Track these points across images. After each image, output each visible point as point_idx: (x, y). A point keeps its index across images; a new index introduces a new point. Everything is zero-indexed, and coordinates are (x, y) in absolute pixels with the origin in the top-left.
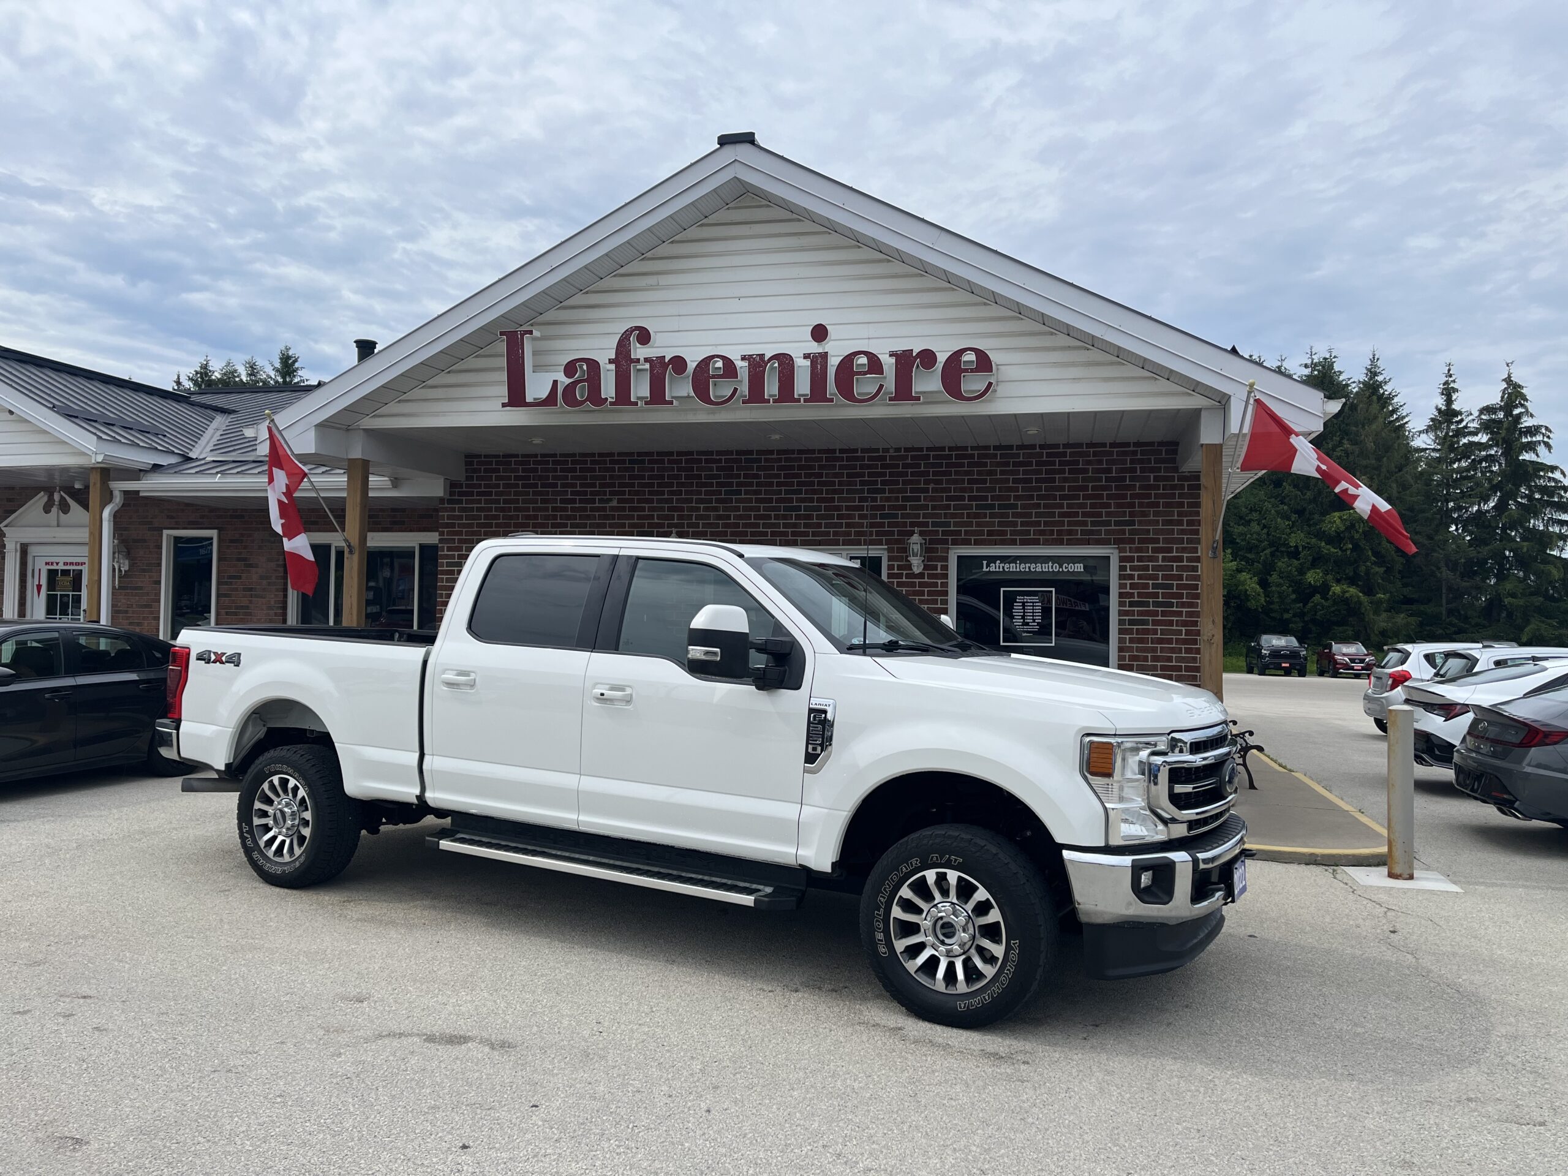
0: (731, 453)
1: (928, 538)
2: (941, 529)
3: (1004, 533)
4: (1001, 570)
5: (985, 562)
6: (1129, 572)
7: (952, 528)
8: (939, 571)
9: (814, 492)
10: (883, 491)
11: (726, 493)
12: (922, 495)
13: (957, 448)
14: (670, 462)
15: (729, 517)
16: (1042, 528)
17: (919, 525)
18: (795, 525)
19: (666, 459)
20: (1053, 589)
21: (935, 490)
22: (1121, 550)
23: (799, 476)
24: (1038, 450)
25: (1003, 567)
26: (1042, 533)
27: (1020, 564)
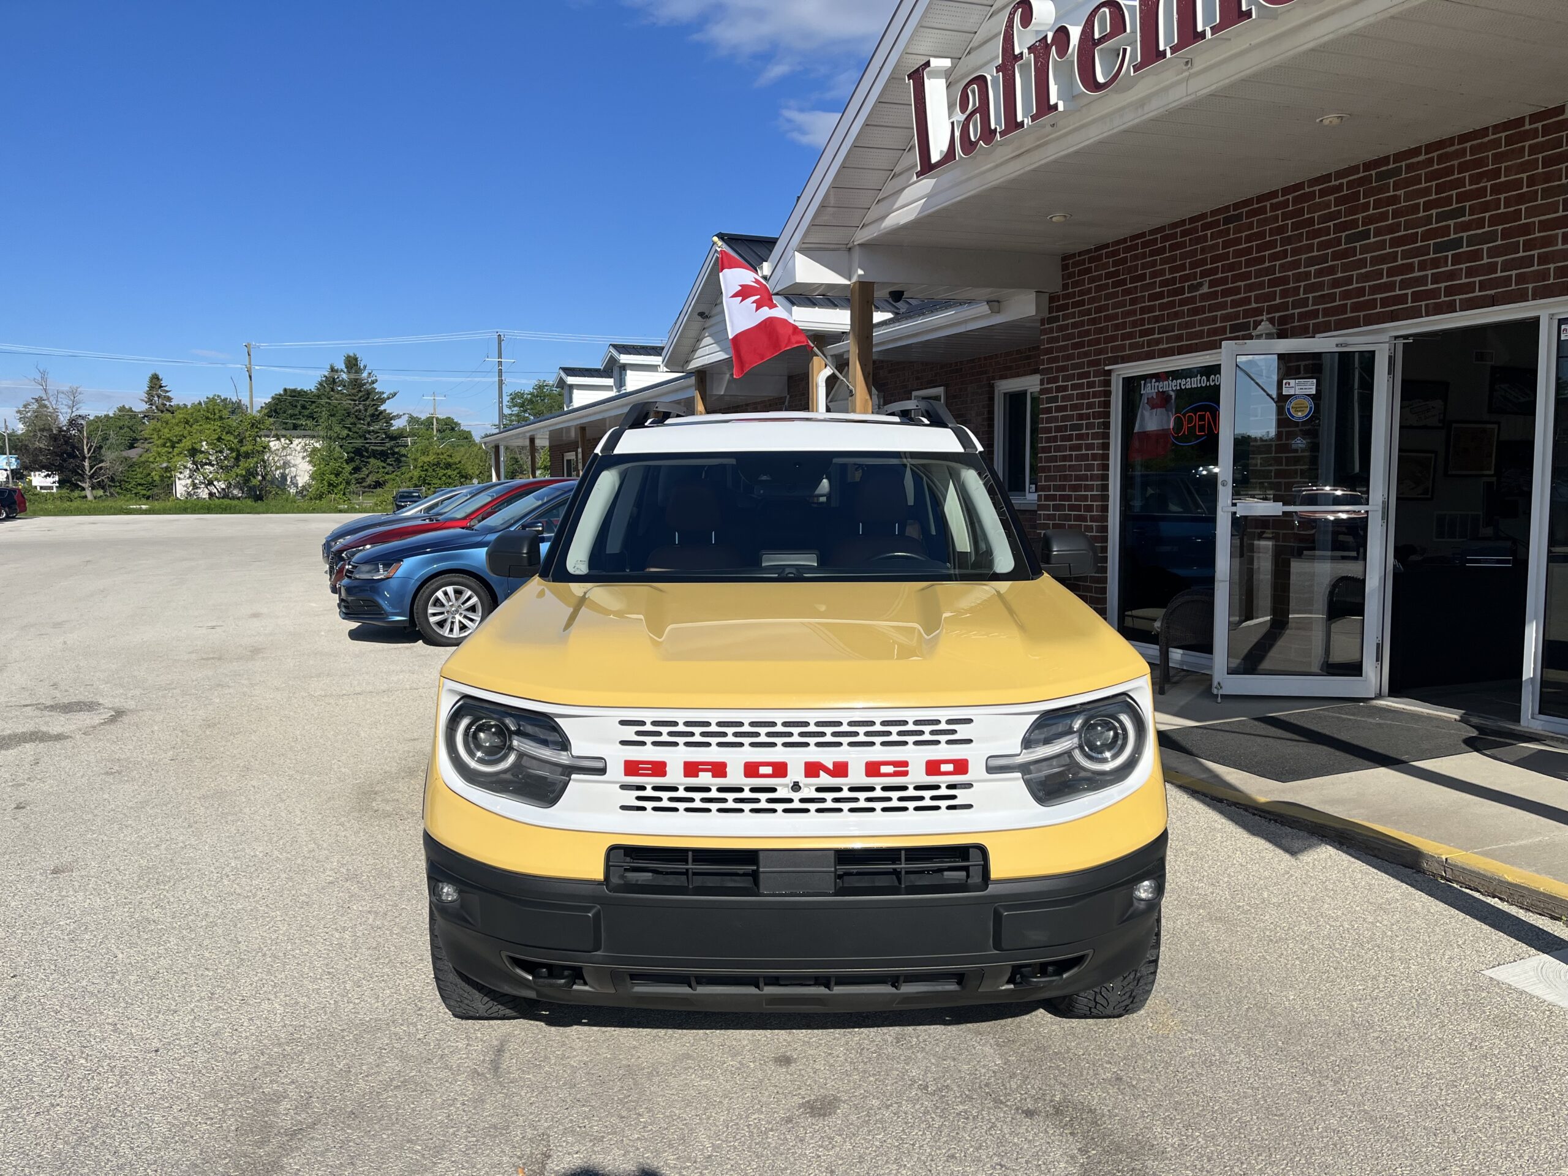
0: (1354, 170)
9: (1485, 207)
11: (1350, 239)
14: (1274, 207)
15: (1349, 281)
18: (1452, 276)
19: (1268, 204)
23: (1460, 183)
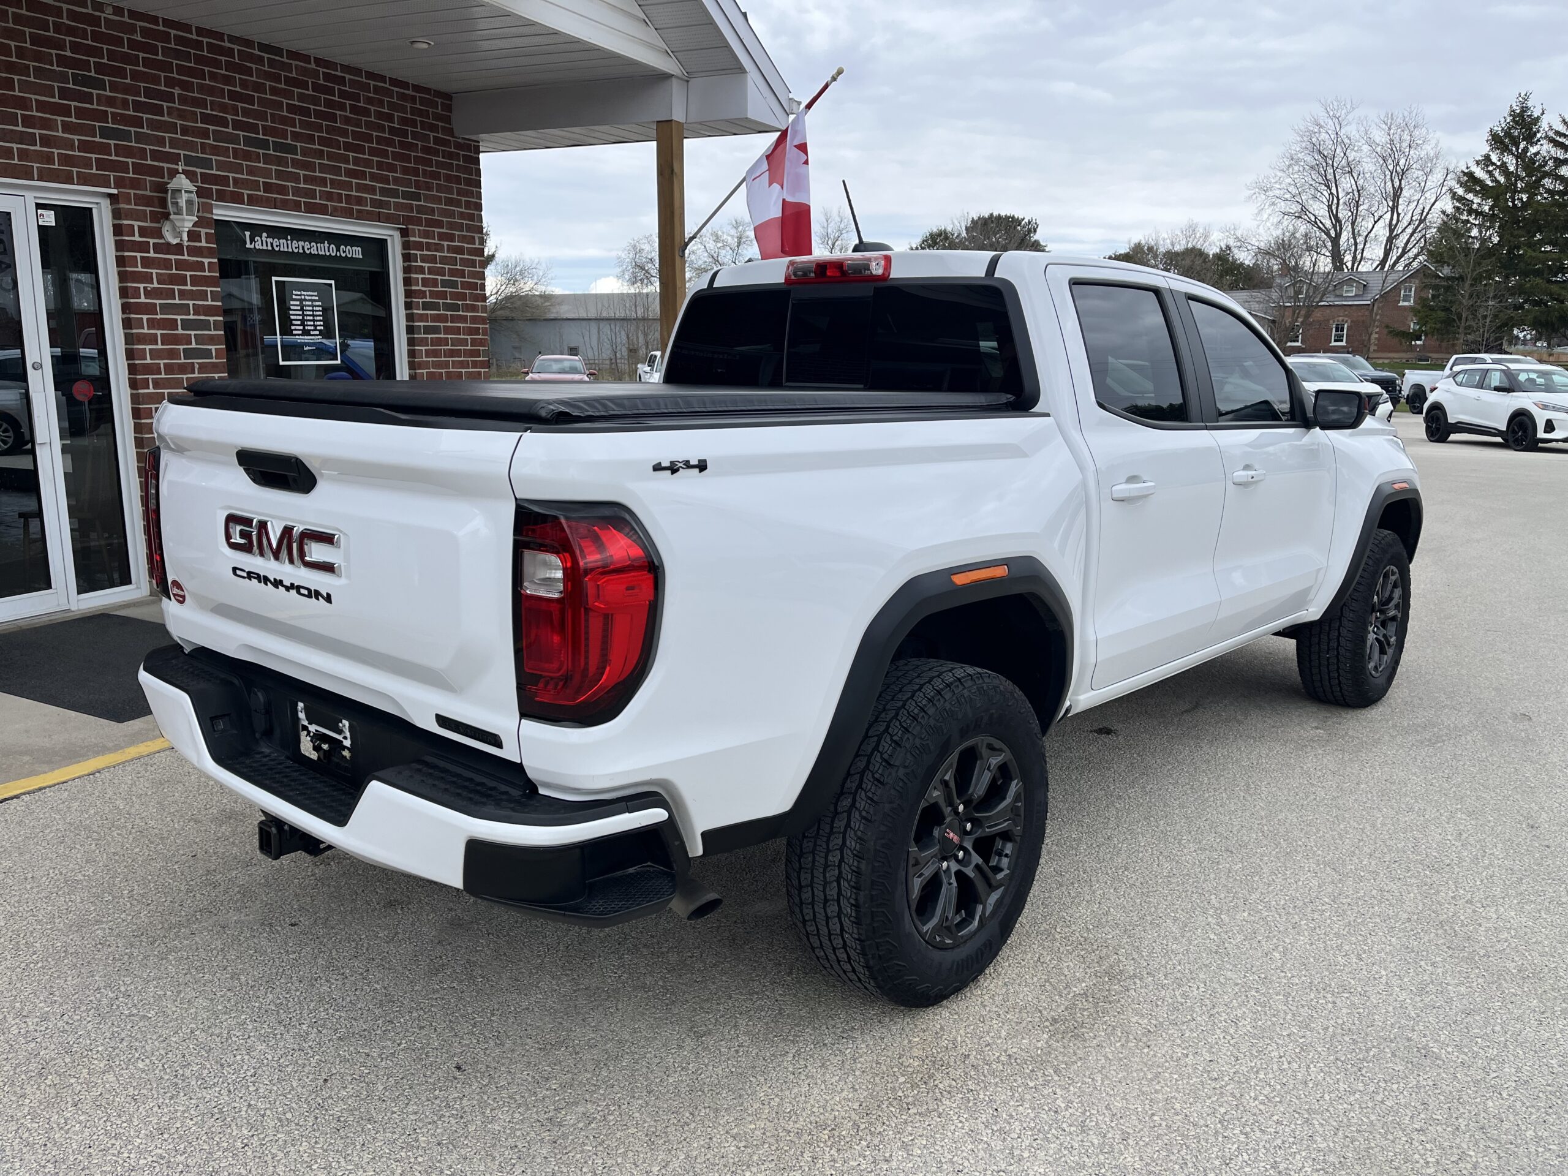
2: (199, 171)
3: (283, 190)
4: (270, 248)
5: (248, 234)
6: (419, 264)
7: (214, 173)
8: (204, 244)
10: (101, 85)
12: (164, 105)
13: (210, 33)
16: (328, 189)
17: (166, 157)
20: (332, 282)
21: (183, 100)
22: (404, 233)
24: (313, 66)
25: (272, 244)
26: (329, 196)
27: (292, 241)
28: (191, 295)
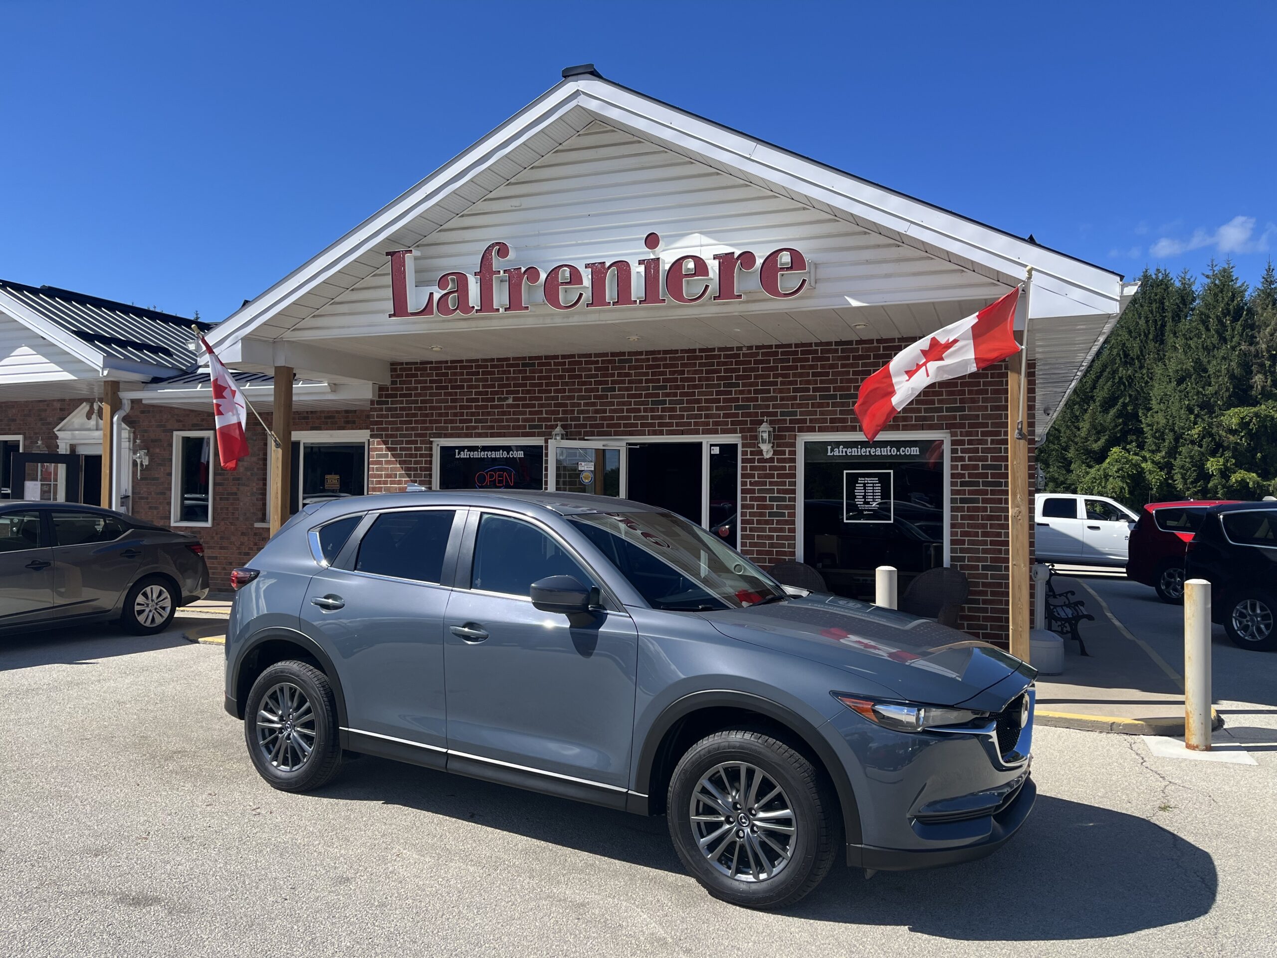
0: (606, 355)
1: (777, 426)
2: (788, 418)
3: (844, 421)
4: (844, 454)
5: (829, 448)
6: (960, 454)
7: (798, 417)
8: (787, 456)
9: (677, 387)
10: (737, 385)
11: (603, 390)
12: (772, 388)
13: (802, 345)
14: (556, 364)
15: (605, 411)
17: (769, 414)
18: (661, 417)
19: (552, 361)
20: (892, 471)
21: (782, 383)
22: (953, 434)
24: (875, 344)
25: (846, 452)
27: (861, 448)
28: (776, 484)
